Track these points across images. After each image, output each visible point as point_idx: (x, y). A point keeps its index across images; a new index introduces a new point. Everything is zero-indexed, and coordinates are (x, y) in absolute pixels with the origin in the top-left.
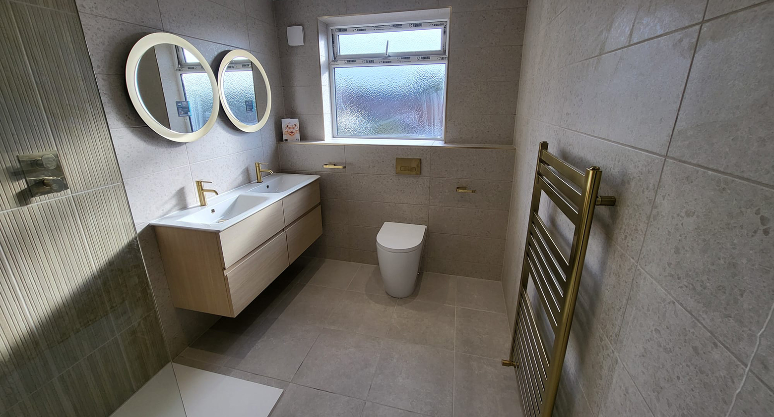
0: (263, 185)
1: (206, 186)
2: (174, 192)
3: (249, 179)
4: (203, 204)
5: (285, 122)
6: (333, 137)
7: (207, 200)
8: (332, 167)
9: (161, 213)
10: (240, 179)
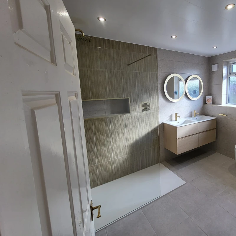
0: (195, 118)
1: (178, 115)
2: (170, 115)
3: (191, 115)
4: (176, 120)
5: (207, 97)
6: (226, 104)
7: (177, 119)
8: (223, 115)
9: (166, 120)
10: (189, 115)
